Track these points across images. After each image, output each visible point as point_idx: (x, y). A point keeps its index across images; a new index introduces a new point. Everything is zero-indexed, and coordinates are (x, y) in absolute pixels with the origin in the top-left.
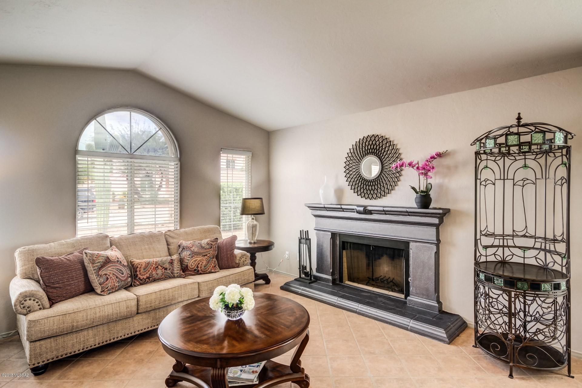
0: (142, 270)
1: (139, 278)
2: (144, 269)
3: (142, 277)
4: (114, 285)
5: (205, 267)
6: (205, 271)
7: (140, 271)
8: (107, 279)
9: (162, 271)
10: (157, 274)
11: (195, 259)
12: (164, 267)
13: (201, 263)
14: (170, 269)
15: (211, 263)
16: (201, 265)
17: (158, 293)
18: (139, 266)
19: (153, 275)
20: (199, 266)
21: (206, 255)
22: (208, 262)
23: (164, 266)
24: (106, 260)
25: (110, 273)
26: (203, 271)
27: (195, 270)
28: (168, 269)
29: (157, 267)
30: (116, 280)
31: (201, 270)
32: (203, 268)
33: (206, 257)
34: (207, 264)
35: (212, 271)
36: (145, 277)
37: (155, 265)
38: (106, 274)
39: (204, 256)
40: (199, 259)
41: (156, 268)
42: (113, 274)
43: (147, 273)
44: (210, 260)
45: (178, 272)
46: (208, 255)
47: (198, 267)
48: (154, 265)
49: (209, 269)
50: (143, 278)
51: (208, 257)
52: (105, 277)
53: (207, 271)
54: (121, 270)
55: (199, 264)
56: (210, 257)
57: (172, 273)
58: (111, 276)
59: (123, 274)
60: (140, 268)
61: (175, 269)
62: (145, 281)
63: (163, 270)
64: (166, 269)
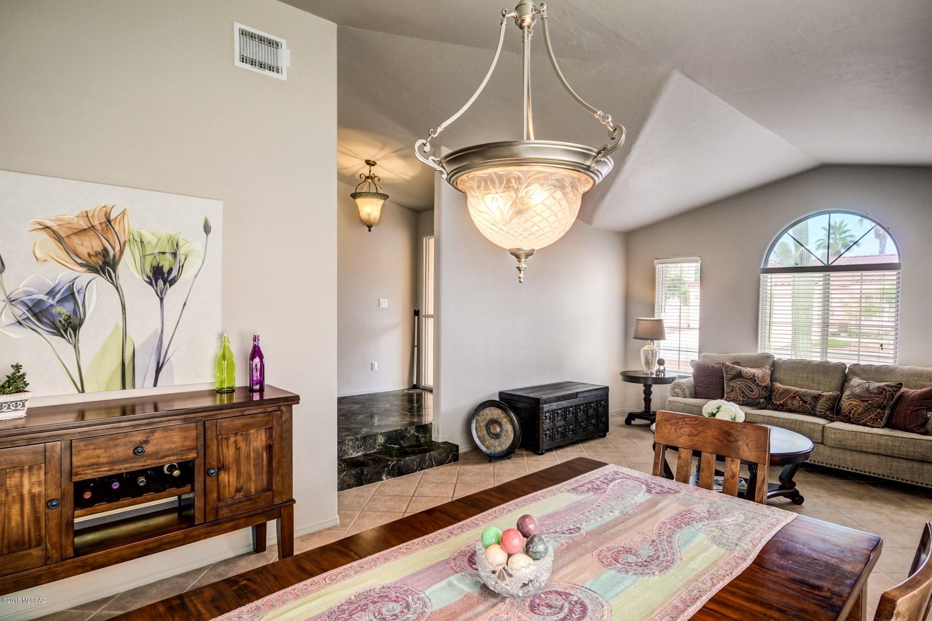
0: (777, 395)
1: (773, 403)
2: (780, 395)
3: (775, 402)
4: (737, 398)
5: (858, 415)
6: (857, 421)
7: (775, 395)
8: (733, 390)
9: (799, 403)
10: (793, 405)
11: (851, 402)
12: (803, 400)
13: (855, 409)
14: (810, 404)
15: (871, 413)
16: (855, 411)
17: (766, 418)
18: (776, 391)
19: (788, 403)
20: (852, 412)
21: (867, 401)
22: (866, 411)
23: (805, 399)
24: (737, 374)
25: (737, 386)
26: (855, 420)
27: (847, 416)
28: (808, 403)
29: (795, 397)
30: (740, 395)
31: (853, 418)
32: (856, 415)
33: (866, 403)
34: (864, 413)
35: (868, 424)
36: (778, 403)
37: (794, 394)
38: (733, 386)
39: (864, 401)
40: (855, 403)
41: (793, 397)
42: (740, 388)
43: (781, 400)
44: (870, 408)
45: (822, 411)
46: (870, 402)
47: (850, 413)
48: (791, 394)
49: (863, 420)
50: (776, 404)
51: (870, 404)
52: (731, 388)
53: (860, 421)
54: (750, 387)
55: (853, 409)
56: (872, 405)
57: (812, 409)
58: (737, 389)
59: (752, 391)
60: (777, 392)
61: (818, 406)
62: (778, 408)
63: (801, 402)
64: (805, 402)
